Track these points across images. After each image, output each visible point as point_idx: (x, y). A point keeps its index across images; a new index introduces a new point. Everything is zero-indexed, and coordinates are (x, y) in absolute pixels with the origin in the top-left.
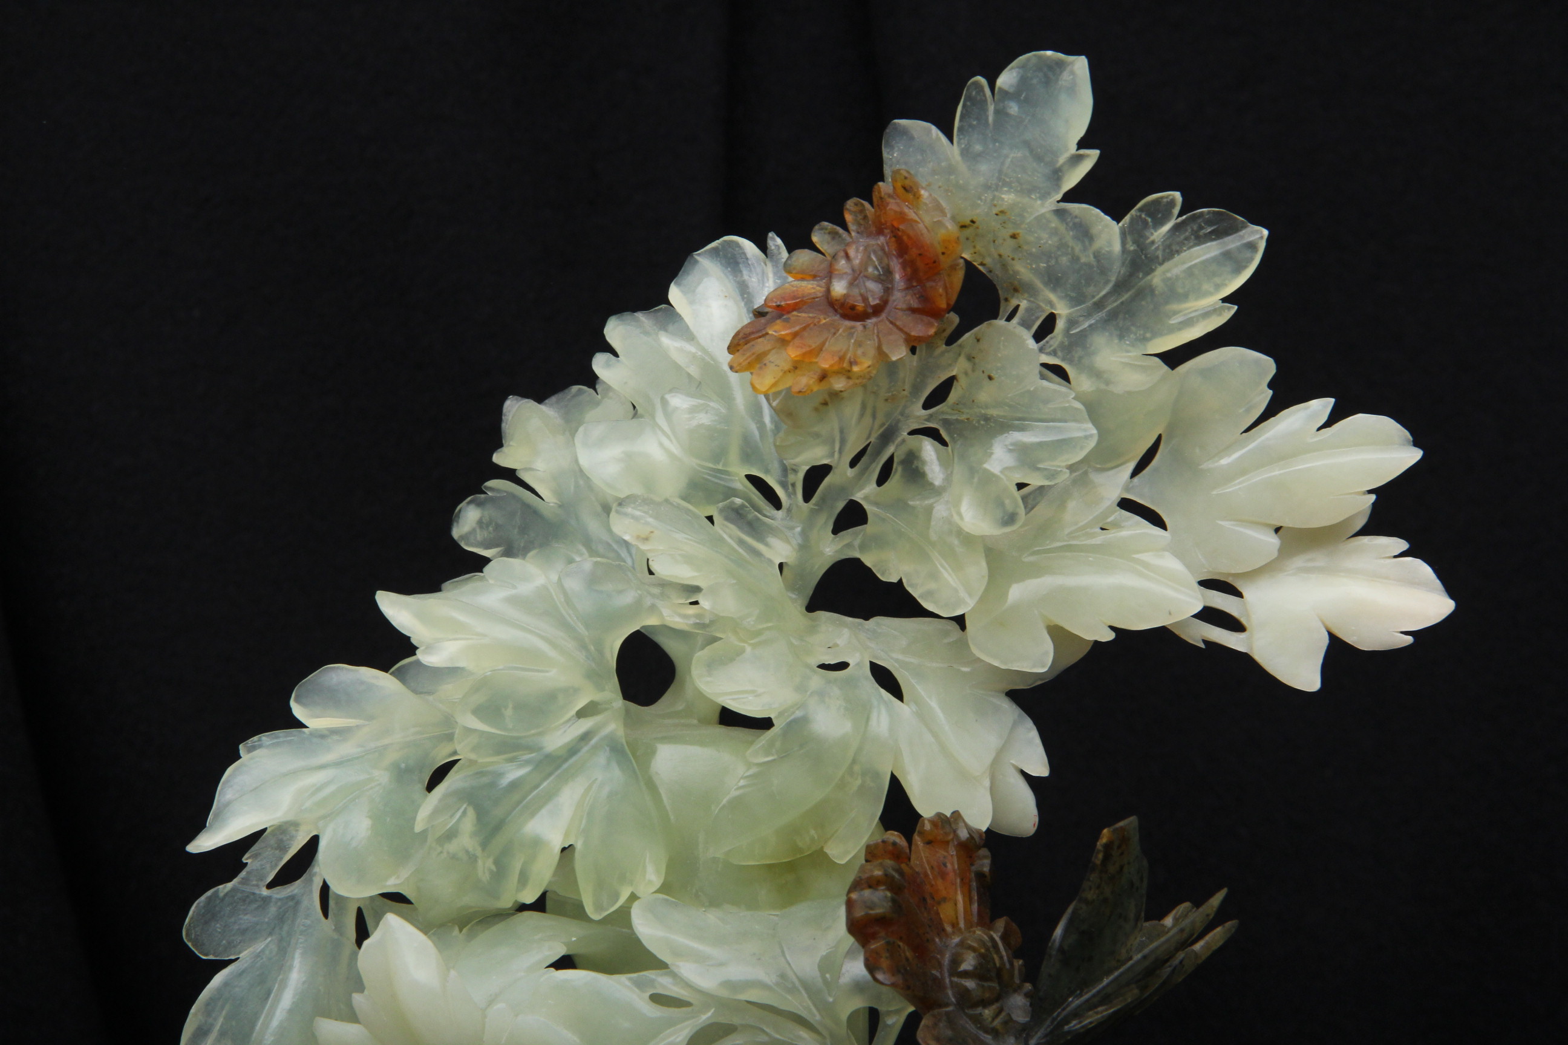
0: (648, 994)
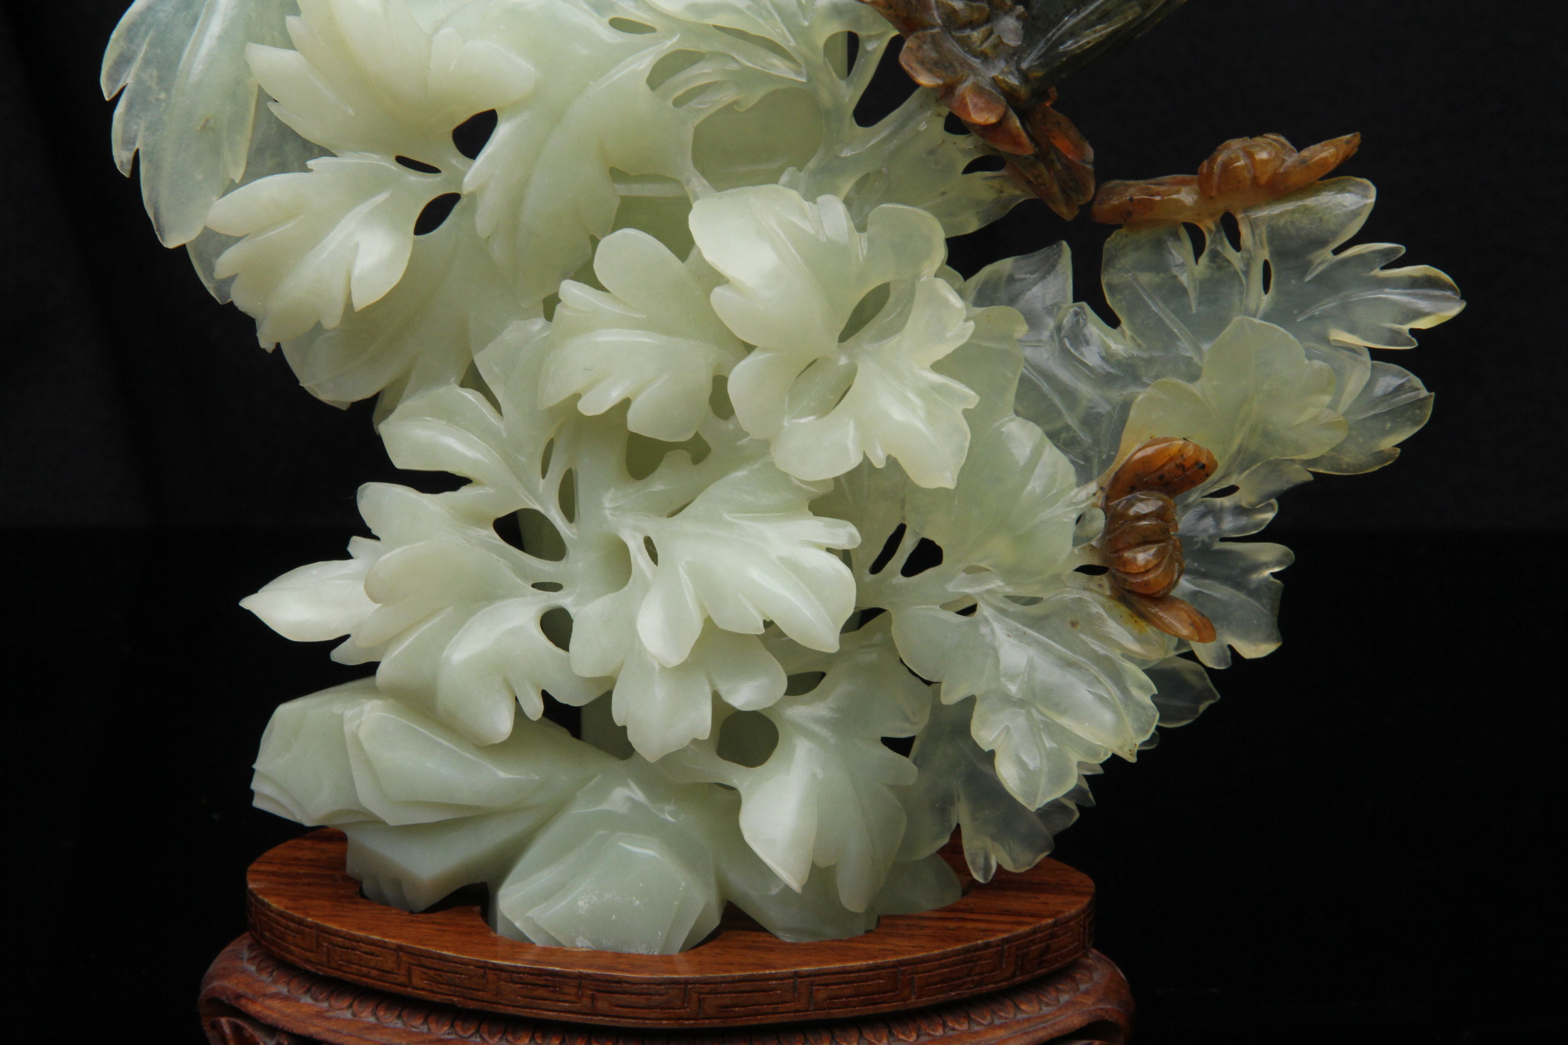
0: (607, 20)
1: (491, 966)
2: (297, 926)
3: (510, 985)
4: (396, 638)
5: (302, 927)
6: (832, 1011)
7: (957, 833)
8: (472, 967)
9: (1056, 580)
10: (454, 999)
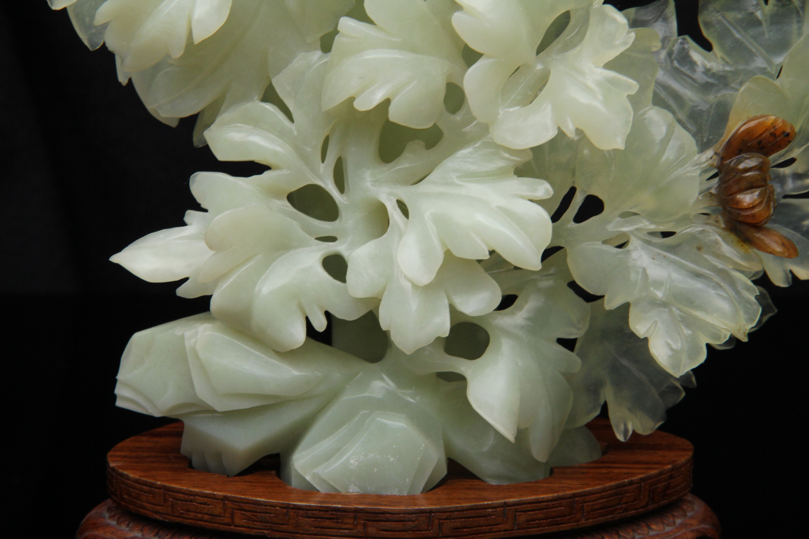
1: (292, 506)
2: (149, 488)
3: (306, 519)
4: (224, 276)
5: (153, 489)
6: (529, 530)
7: (605, 408)
8: (278, 508)
9: (686, 220)
10: (265, 532)
